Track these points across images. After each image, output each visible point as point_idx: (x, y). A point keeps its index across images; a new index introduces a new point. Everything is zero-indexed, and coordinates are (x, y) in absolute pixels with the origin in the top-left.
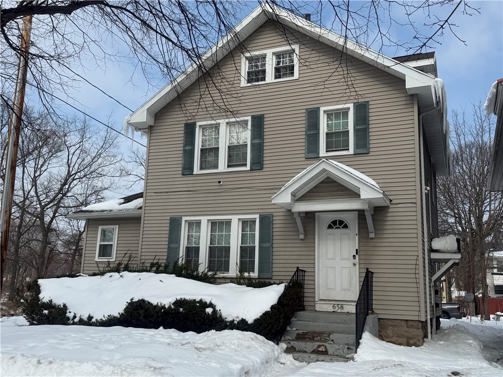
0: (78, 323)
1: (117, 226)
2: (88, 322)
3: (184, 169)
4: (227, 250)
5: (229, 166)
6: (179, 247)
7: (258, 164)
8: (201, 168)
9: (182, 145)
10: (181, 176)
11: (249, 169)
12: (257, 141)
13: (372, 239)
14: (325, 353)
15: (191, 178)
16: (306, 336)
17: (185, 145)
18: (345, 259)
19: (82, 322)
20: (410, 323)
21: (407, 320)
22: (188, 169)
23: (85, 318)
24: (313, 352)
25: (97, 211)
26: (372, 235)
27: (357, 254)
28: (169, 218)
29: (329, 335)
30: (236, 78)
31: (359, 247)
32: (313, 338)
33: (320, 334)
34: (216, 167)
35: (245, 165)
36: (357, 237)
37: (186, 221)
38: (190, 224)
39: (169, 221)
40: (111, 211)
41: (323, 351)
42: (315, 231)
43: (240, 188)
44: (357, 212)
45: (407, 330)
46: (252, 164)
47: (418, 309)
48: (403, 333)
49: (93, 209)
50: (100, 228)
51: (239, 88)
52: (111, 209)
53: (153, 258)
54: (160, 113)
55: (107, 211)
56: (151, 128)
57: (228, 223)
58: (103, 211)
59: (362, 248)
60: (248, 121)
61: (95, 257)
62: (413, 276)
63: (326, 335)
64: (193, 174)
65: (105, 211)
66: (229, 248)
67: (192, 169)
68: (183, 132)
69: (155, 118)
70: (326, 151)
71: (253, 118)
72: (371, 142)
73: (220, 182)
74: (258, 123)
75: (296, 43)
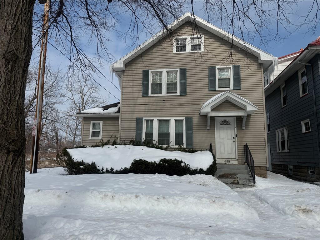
0: (106, 172)
1: (102, 122)
2: (111, 171)
3: (143, 93)
4: (168, 134)
5: (167, 93)
6: (142, 132)
7: (184, 92)
8: (152, 93)
9: (142, 81)
10: (141, 97)
11: (179, 95)
12: (183, 81)
13: (243, 130)
14: (238, 183)
15: (147, 98)
16: (224, 176)
17: (143, 81)
18: (229, 139)
19: (107, 172)
20: (261, 168)
21: (260, 167)
22: (145, 93)
23: (109, 169)
24: (231, 183)
25: (91, 113)
26: (244, 128)
27: (236, 136)
28: (136, 118)
29: (236, 175)
30: (171, 49)
31: (237, 133)
32: (228, 176)
33: (231, 174)
34: (161, 93)
35: (176, 93)
36: (236, 129)
37: (145, 119)
38: (147, 121)
39: (136, 120)
40: (100, 113)
41: (236, 183)
42: (215, 126)
43: (174, 104)
44: (235, 117)
45: (260, 171)
46: (181, 92)
47: (266, 161)
48: (259, 172)
49: (88, 112)
50: (92, 122)
51: (172, 54)
52: (100, 112)
53: (132, 138)
54: (129, 64)
55: (97, 113)
56: (123, 71)
57: (168, 121)
58: (94, 113)
59: (238, 134)
60: (177, 71)
61: (89, 137)
62: (263, 147)
63: (234, 175)
64: (148, 96)
65: (96, 113)
66: (169, 134)
67: (147, 93)
68: (142, 74)
69: (125, 66)
70: (219, 88)
71: (181, 69)
72: (241, 84)
73: (164, 101)
74: (183, 72)
75: (203, 34)
